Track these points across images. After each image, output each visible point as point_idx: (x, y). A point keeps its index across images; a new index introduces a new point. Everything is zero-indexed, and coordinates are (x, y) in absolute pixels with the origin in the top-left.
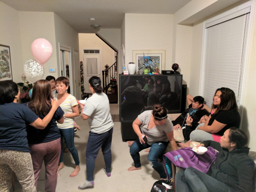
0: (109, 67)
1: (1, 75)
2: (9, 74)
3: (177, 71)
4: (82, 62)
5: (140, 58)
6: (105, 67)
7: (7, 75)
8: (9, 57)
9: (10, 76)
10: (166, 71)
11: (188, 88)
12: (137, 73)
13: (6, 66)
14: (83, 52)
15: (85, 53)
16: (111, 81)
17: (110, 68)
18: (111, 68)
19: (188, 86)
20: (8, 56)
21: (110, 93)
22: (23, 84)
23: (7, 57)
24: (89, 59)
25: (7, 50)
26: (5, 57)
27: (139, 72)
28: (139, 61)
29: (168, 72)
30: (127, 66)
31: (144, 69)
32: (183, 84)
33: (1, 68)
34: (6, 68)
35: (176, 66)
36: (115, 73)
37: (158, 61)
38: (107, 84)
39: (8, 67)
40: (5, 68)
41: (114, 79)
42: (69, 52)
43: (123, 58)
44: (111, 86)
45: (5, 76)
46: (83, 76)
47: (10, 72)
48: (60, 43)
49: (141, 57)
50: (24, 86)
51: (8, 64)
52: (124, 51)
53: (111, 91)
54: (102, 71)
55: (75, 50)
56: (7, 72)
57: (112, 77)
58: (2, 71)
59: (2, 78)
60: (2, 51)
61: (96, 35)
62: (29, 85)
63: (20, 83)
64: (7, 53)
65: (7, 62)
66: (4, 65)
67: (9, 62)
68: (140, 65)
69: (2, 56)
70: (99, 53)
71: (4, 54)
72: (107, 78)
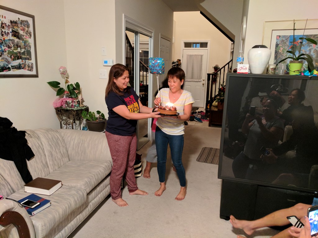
0: (220, 68)
1: (7, 63)
2: (30, 64)
4: (180, 60)
5: (281, 39)
6: (213, 69)
7: (25, 65)
8: (31, 35)
9: (32, 67)
12: (271, 72)
14: (183, 45)
15: (185, 47)
16: (220, 89)
17: (220, 70)
18: (222, 70)
21: (216, 110)
22: (59, 84)
23: (25, 34)
24: (190, 56)
25: (27, 22)
26: (21, 32)
27: (275, 69)
28: (277, 45)
30: (248, 55)
31: (291, 62)
33: (8, 51)
34: (24, 53)
38: (213, 96)
39: (29, 53)
40: (19, 52)
42: (151, 37)
44: (218, 99)
45: (19, 67)
47: (33, 61)
49: (284, 36)
50: (59, 87)
53: (216, 107)
54: (208, 74)
55: (162, 37)
56: (24, 61)
57: (222, 84)
58: (11, 57)
59: (11, 70)
60: (12, 21)
61: (201, 13)
62: (68, 85)
63: (54, 82)
64: (26, 26)
65: (25, 42)
66: (16, 46)
67: (31, 44)
68: (278, 55)
69: (12, 30)
70: (206, 47)
71: (18, 27)
72: (214, 86)
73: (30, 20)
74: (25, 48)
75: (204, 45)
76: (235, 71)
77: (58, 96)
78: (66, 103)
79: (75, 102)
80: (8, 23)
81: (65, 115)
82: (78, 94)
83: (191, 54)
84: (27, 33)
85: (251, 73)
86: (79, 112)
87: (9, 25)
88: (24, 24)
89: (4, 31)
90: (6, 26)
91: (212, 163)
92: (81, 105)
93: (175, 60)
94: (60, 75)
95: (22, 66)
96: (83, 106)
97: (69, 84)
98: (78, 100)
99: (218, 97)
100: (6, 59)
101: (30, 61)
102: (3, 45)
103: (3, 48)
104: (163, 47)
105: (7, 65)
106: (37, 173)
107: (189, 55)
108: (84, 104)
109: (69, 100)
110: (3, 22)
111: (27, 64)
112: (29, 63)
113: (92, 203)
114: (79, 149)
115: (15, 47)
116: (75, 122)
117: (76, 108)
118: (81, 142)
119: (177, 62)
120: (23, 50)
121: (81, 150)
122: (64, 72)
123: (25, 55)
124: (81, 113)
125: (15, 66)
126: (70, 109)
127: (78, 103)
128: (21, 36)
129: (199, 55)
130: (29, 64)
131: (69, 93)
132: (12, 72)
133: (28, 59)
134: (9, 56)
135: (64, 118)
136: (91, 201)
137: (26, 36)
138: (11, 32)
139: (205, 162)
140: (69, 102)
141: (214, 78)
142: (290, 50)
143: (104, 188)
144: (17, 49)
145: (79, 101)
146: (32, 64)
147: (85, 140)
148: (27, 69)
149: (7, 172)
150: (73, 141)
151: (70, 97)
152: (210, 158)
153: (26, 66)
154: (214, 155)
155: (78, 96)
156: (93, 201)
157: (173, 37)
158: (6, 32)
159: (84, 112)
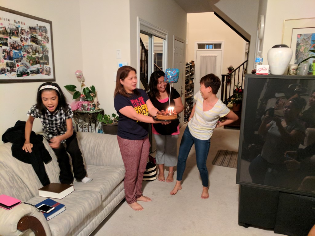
0: (235, 69)
1: (26, 68)
2: (48, 69)
4: (193, 62)
5: (302, 37)
6: (228, 70)
7: (43, 70)
8: (48, 40)
9: (50, 72)
12: (292, 72)
15: (199, 48)
16: (235, 91)
17: (235, 71)
18: (237, 71)
20: (46, 39)
22: (75, 87)
23: (43, 39)
25: (45, 27)
26: (39, 38)
27: (296, 69)
28: (298, 44)
30: (268, 55)
31: (314, 62)
33: (28, 56)
34: (42, 58)
36: (242, 80)
38: (228, 97)
39: (47, 58)
40: (38, 57)
41: (240, 88)
42: (165, 39)
43: (259, 41)
45: (37, 72)
46: (193, 83)
47: (51, 65)
48: (139, 18)
49: (305, 35)
50: (75, 90)
52: (262, 25)
53: (232, 108)
54: (222, 75)
55: (176, 39)
56: (42, 65)
57: (237, 85)
58: (30, 62)
59: (30, 74)
60: (31, 27)
61: (215, 13)
62: (84, 89)
63: (70, 86)
64: (44, 31)
65: (43, 47)
67: (48, 48)
68: (299, 55)
69: (31, 36)
70: (220, 47)
71: (37, 33)
72: (228, 87)
73: (47, 26)
74: (43, 53)
75: (217, 46)
76: (254, 72)
77: (75, 100)
78: (82, 107)
79: (90, 105)
80: (27, 29)
81: (81, 118)
82: (93, 97)
83: (205, 56)
84: (45, 38)
85: (271, 74)
86: (95, 115)
87: (28, 31)
88: (42, 29)
89: (23, 37)
90: (25, 32)
91: (228, 166)
92: (97, 108)
93: (189, 62)
94: (76, 79)
95: (40, 71)
96: (98, 109)
97: (85, 87)
98: (93, 103)
99: (233, 99)
100: (25, 64)
101: (47, 66)
102: (22, 50)
103: (22, 53)
104: (177, 49)
105: (26, 70)
106: (55, 176)
107: (202, 56)
108: (100, 107)
109: (85, 104)
110: (23, 28)
111: (45, 69)
112: (46, 67)
113: (108, 208)
114: (95, 152)
115: (33, 52)
116: (90, 125)
117: (91, 111)
118: (97, 145)
119: (191, 63)
120: (41, 55)
121: (96, 153)
122: (80, 76)
123: (42, 60)
124: (97, 116)
125: (33, 71)
126: (86, 112)
127: (93, 106)
128: (39, 41)
129: (213, 56)
130: (46, 69)
131: (85, 96)
132: (30, 77)
133: (46, 64)
134: (28, 61)
135: (80, 121)
136: (107, 205)
137: (44, 41)
138: (30, 38)
139: (221, 165)
140: (85, 105)
141: (229, 79)
142: (312, 49)
143: (120, 191)
144: (35, 54)
145: (95, 104)
146: (49, 69)
147: (101, 143)
148: (45, 73)
149: (26, 175)
150: (89, 144)
151: (85, 100)
152: (226, 161)
153: (44, 70)
154: (230, 158)
155: (94, 99)
156: (109, 205)
157: (187, 39)
158: (26, 38)
159: (100, 115)
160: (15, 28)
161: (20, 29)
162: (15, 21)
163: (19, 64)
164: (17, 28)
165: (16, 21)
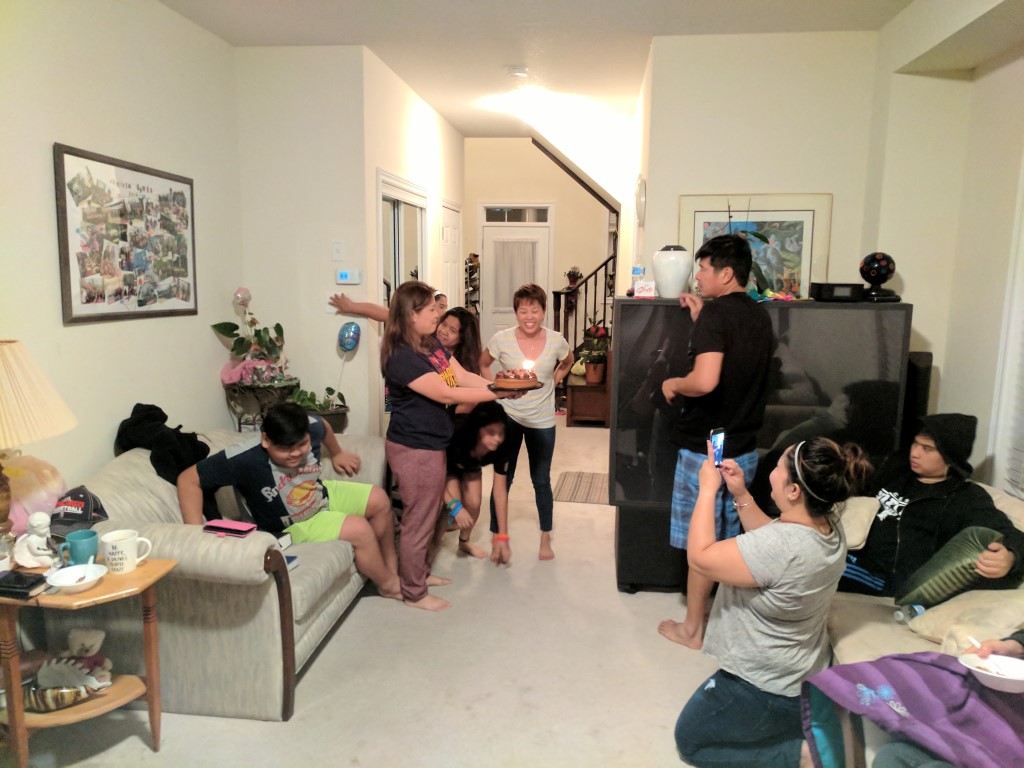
1: (152, 287)
2: (186, 288)
3: (884, 286)
5: (711, 228)
7: (177, 290)
8: (187, 223)
9: (189, 293)
10: (831, 287)
11: (937, 369)
13: (176, 256)
14: (483, 215)
15: (489, 219)
17: (586, 281)
18: (591, 281)
19: (938, 362)
20: (184, 218)
21: (583, 384)
22: (236, 327)
23: (179, 221)
25: (182, 194)
26: (174, 218)
29: (838, 292)
30: (653, 263)
32: (914, 347)
33: (155, 260)
34: (176, 263)
35: (884, 263)
36: (605, 304)
37: (795, 243)
39: (184, 259)
40: (170, 261)
41: (601, 325)
42: (422, 209)
44: (584, 356)
45: (167, 295)
47: (189, 279)
49: (717, 224)
51: (181, 246)
52: (642, 199)
53: (584, 376)
54: (555, 293)
55: (445, 205)
56: (177, 279)
57: (592, 318)
58: (158, 273)
59: (158, 300)
60: (162, 196)
61: (535, 142)
62: (257, 332)
63: (226, 324)
64: (181, 203)
65: (179, 238)
66: (165, 249)
67: (187, 240)
69: (161, 215)
70: (545, 219)
71: (170, 209)
72: (571, 321)
73: (184, 188)
74: (178, 252)
76: (631, 294)
78: (253, 373)
79: (273, 369)
80: (156, 202)
81: (243, 402)
82: (278, 351)
83: (506, 240)
85: (660, 297)
87: (157, 206)
88: (178, 199)
89: (149, 220)
90: (153, 208)
91: (586, 501)
92: (286, 377)
95: (173, 292)
96: (289, 377)
97: (259, 327)
99: (585, 352)
100: (151, 278)
101: (185, 279)
103: (148, 255)
104: (446, 229)
105: (152, 291)
107: (499, 242)
108: (291, 373)
109: (262, 366)
110: (149, 201)
112: (183, 283)
115: (164, 251)
117: (277, 382)
119: (471, 261)
122: (246, 301)
123: (178, 266)
125: (163, 292)
126: (266, 385)
127: (280, 372)
128: (173, 226)
129: (526, 243)
130: (183, 286)
131: (259, 348)
132: (158, 306)
133: (183, 275)
134: (156, 270)
137: (180, 225)
138: (159, 220)
139: (570, 501)
140: (260, 369)
141: (571, 302)
144: (167, 255)
146: (188, 287)
148: (181, 295)
151: (260, 357)
153: (180, 289)
154: (590, 486)
155: (279, 354)
158: (153, 221)
159: (293, 393)
160: (138, 201)
161: (145, 202)
162: (138, 186)
163: (142, 277)
164: (141, 200)
165: (141, 186)
